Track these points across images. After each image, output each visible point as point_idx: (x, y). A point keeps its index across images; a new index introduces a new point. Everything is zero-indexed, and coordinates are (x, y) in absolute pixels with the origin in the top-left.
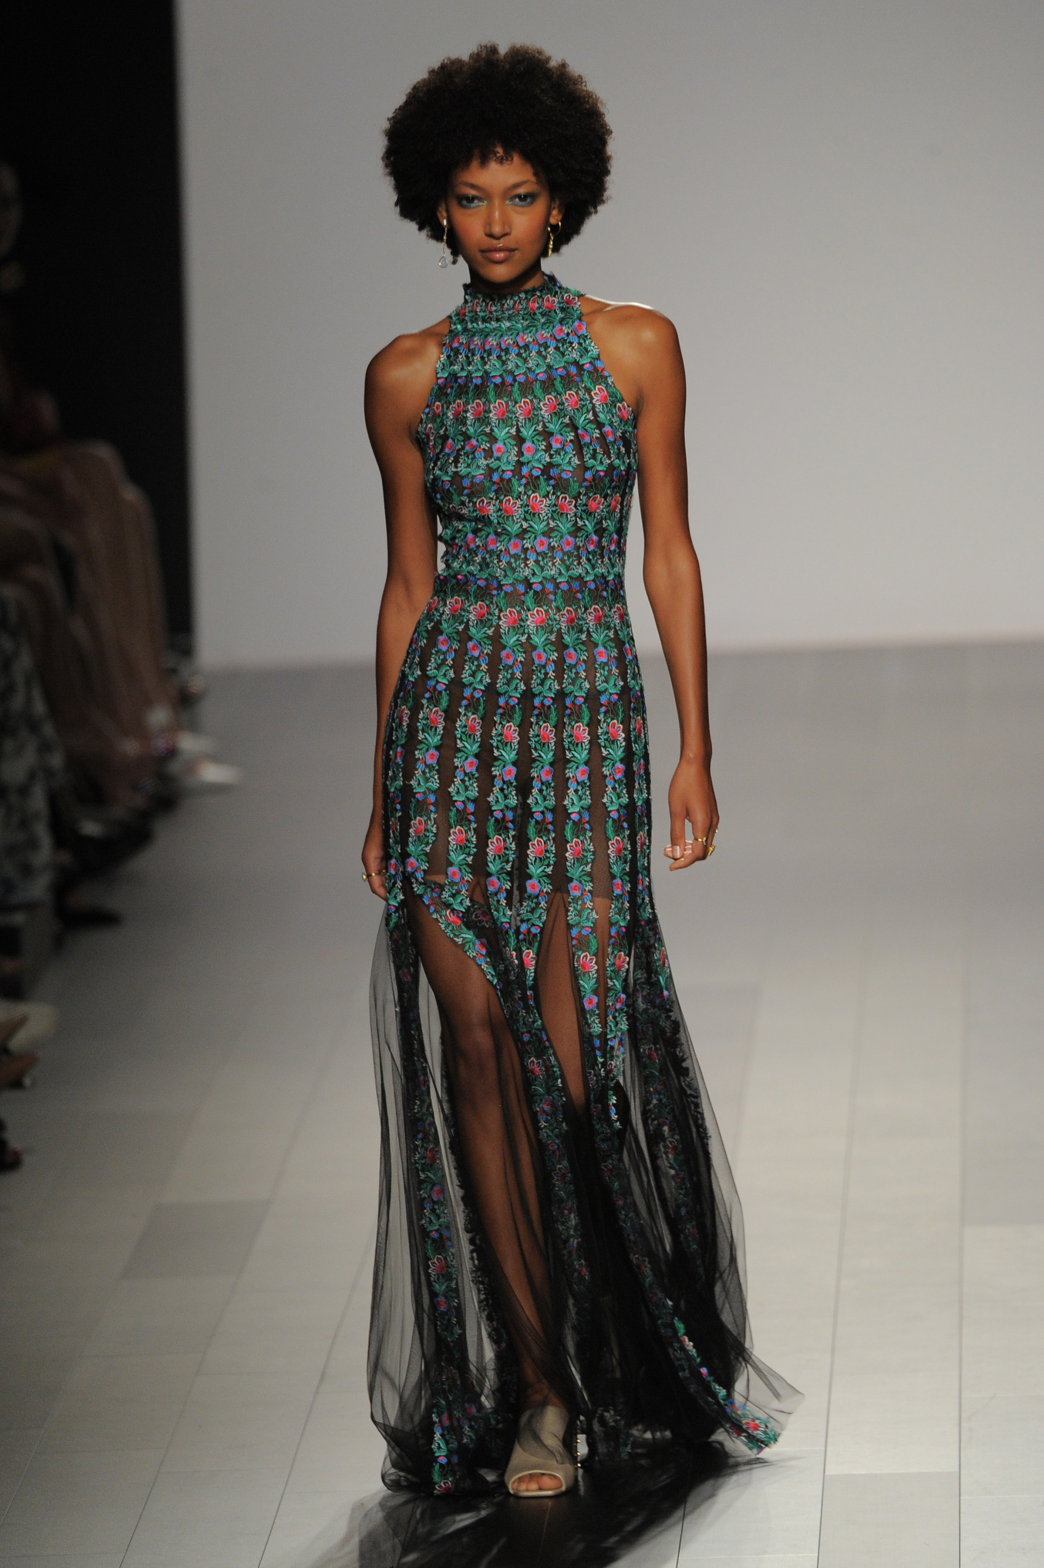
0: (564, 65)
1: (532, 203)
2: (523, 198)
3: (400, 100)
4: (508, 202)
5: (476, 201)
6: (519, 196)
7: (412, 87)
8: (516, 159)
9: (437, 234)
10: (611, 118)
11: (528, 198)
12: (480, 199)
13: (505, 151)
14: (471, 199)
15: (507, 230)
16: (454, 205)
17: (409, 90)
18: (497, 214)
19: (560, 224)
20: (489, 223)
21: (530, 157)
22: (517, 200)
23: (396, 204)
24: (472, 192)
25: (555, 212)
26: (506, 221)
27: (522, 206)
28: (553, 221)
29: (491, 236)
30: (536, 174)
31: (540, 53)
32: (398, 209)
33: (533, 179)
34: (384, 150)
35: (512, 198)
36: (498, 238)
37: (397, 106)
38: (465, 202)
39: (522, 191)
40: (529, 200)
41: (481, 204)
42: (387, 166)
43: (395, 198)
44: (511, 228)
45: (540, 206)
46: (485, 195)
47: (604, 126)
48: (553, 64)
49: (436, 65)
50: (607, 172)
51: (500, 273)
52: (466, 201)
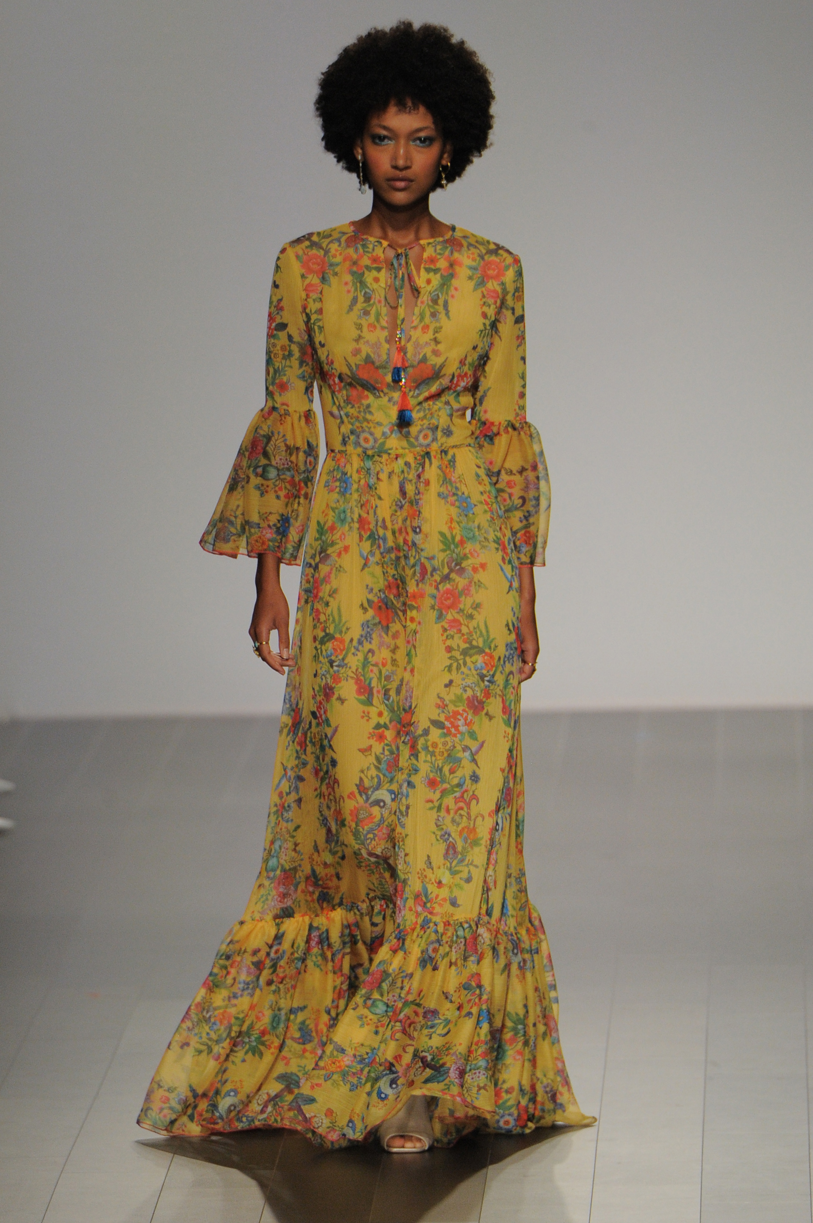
0: (462, 43)
1: (430, 145)
2: (423, 141)
3: (333, 58)
4: (411, 143)
5: (386, 140)
6: (419, 139)
7: (343, 48)
8: (422, 109)
9: (351, 165)
10: (495, 87)
11: (427, 141)
12: (390, 139)
13: (413, 103)
14: (382, 138)
15: (409, 164)
16: (368, 143)
17: (341, 51)
18: (402, 151)
19: (449, 164)
20: (395, 158)
21: (433, 109)
22: (418, 142)
23: (323, 139)
24: (384, 133)
25: (446, 156)
26: (408, 157)
27: (422, 147)
28: (444, 162)
29: (395, 167)
30: (435, 123)
31: (446, 30)
32: (323, 143)
33: (432, 126)
34: (317, 97)
35: (415, 140)
36: (401, 170)
37: (331, 63)
38: (377, 141)
39: (422, 134)
40: (427, 143)
41: (390, 142)
42: (317, 109)
43: (322, 134)
44: (411, 162)
45: (435, 149)
46: (394, 136)
47: (489, 91)
48: (454, 40)
49: (364, 33)
50: (490, 127)
51: (400, 198)
52: (379, 139)
